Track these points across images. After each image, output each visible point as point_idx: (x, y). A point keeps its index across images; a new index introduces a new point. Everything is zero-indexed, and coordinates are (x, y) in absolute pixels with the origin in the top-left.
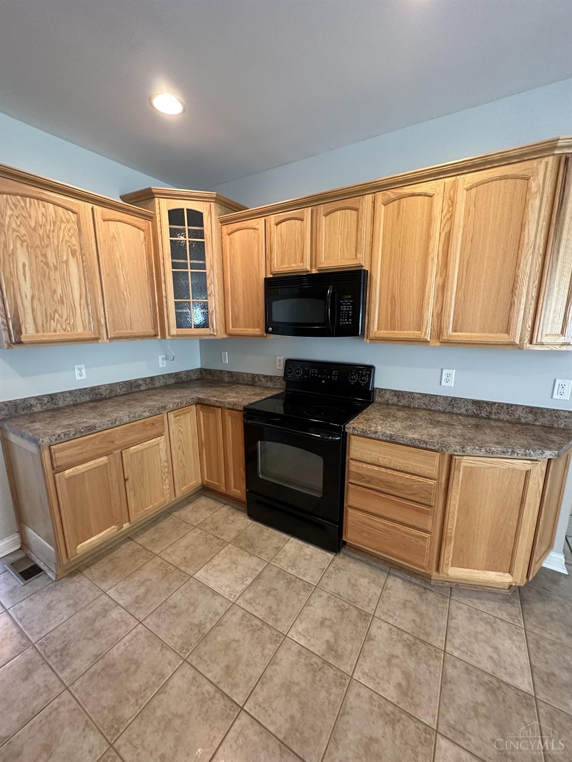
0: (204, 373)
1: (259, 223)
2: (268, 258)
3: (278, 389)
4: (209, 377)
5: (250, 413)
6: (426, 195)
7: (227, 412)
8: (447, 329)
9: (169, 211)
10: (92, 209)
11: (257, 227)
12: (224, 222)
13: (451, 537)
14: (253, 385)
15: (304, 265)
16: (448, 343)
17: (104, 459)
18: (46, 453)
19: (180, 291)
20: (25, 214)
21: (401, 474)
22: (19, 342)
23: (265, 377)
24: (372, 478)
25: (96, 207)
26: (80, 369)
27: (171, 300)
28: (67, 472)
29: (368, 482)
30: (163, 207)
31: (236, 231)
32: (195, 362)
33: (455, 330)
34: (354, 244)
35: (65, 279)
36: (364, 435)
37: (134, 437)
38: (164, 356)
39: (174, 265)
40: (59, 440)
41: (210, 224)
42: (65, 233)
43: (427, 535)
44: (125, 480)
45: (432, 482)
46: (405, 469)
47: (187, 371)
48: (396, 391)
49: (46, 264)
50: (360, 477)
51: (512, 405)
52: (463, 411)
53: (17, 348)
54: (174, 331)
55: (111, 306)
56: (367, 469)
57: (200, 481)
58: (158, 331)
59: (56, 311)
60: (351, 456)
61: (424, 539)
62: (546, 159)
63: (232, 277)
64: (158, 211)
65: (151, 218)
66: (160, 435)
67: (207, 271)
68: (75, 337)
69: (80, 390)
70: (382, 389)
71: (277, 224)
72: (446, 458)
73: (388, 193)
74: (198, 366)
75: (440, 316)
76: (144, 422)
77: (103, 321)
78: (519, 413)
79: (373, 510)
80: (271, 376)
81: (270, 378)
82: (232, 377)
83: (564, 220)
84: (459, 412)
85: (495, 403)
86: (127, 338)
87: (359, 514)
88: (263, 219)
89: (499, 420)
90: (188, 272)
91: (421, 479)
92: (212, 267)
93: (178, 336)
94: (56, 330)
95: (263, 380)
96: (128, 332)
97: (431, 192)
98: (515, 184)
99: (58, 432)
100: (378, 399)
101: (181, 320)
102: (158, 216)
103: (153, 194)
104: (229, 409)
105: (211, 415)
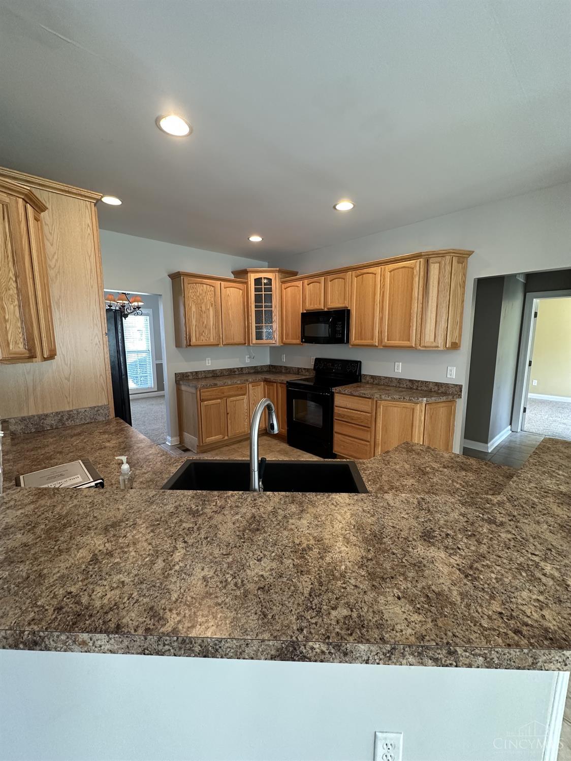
0: (271, 368)
1: (300, 283)
2: (304, 301)
3: (312, 375)
4: (274, 370)
5: (289, 384)
6: (373, 274)
7: (279, 384)
8: (385, 339)
9: (255, 279)
10: (220, 284)
11: (299, 286)
12: (283, 282)
13: (379, 444)
14: (298, 374)
15: (320, 306)
16: (385, 346)
17: (219, 400)
18: (199, 392)
19: (258, 320)
20: (196, 291)
21: (356, 412)
22: (190, 345)
23: (304, 369)
24: (344, 415)
25: (222, 282)
26: (209, 360)
27: (254, 325)
28: (205, 402)
29: (343, 417)
30: (252, 277)
31: (289, 287)
32: (266, 361)
33: (388, 340)
34: (343, 297)
35: (208, 317)
36: (340, 393)
37: (233, 393)
38: (249, 356)
39: (256, 307)
40: (204, 387)
41: (276, 285)
42: (209, 297)
43: (368, 443)
44: (227, 414)
45: (369, 415)
46: (358, 409)
47: (261, 366)
48: (372, 376)
49: (202, 311)
50: (339, 415)
51: (427, 382)
52: (405, 386)
53: (189, 348)
54: (254, 341)
55: (225, 329)
56: (342, 410)
57: (264, 426)
58: (246, 342)
59: (203, 331)
60: (336, 405)
61: (366, 445)
62: (419, 260)
63: (286, 311)
64: (249, 280)
65: (246, 283)
66: (244, 395)
67: (273, 309)
68: (210, 343)
69: (208, 371)
70: (365, 375)
71: (308, 285)
72: (375, 402)
73: (357, 271)
74: (268, 363)
75: (381, 332)
76: (237, 387)
77: (221, 336)
78: (431, 386)
79: (344, 433)
80: (308, 369)
81: (307, 370)
82: (287, 370)
83: (429, 287)
84: (403, 386)
85: (419, 381)
86: (232, 344)
87: (340, 436)
88: (302, 282)
89: (422, 390)
90: (262, 310)
91: (364, 414)
92: (276, 307)
93: (256, 344)
94: (203, 340)
95: (303, 371)
96: (231, 341)
97: (375, 272)
98: (408, 271)
99: (203, 384)
100: (363, 380)
101: (259, 336)
102: (249, 282)
103: (247, 271)
104: (280, 383)
105: (271, 387)
